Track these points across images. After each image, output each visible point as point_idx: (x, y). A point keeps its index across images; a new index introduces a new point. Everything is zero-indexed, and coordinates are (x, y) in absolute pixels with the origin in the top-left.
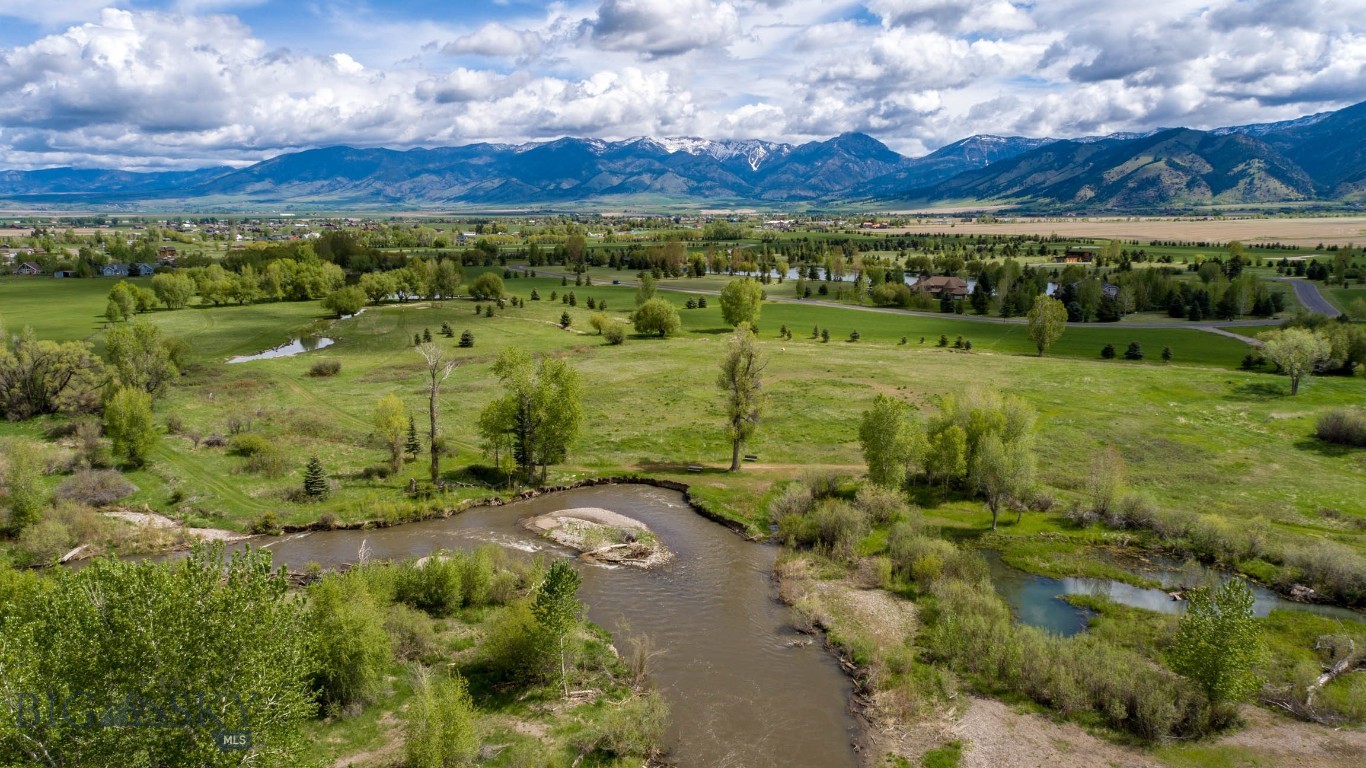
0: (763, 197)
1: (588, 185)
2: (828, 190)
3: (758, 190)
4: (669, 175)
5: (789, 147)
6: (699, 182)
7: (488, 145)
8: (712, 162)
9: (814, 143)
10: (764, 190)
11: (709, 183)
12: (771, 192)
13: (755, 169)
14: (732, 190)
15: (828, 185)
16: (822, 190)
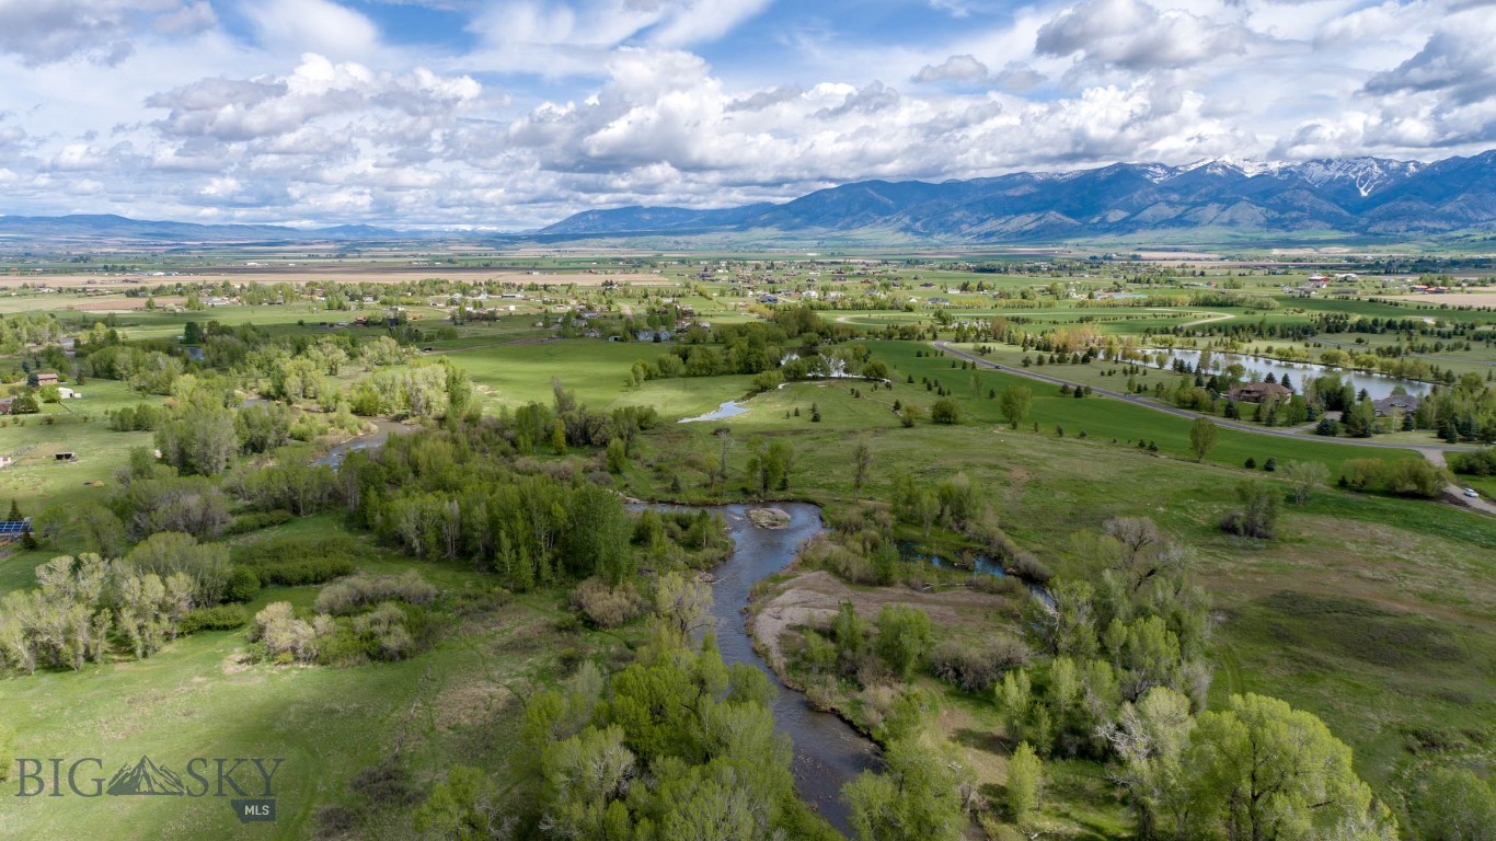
0: (1371, 230)
1: (1138, 217)
2: (1470, 221)
3: (1363, 221)
4: (1242, 204)
5: (1417, 165)
6: (1282, 212)
7: (1029, 174)
8: (1304, 186)
9: (1456, 159)
10: (1373, 221)
11: (1294, 214)
12: (1383, 224)
13: (1364, 194)
14: (1327, 222)
15: (1471, 214)
16: (1460, 220)
